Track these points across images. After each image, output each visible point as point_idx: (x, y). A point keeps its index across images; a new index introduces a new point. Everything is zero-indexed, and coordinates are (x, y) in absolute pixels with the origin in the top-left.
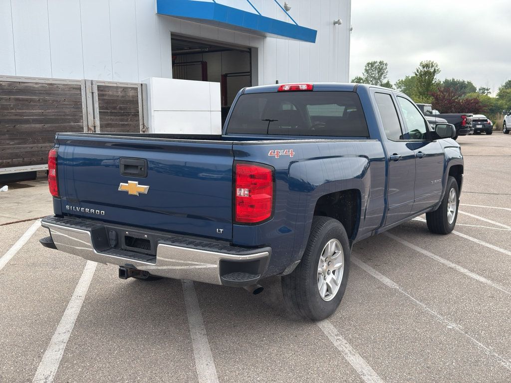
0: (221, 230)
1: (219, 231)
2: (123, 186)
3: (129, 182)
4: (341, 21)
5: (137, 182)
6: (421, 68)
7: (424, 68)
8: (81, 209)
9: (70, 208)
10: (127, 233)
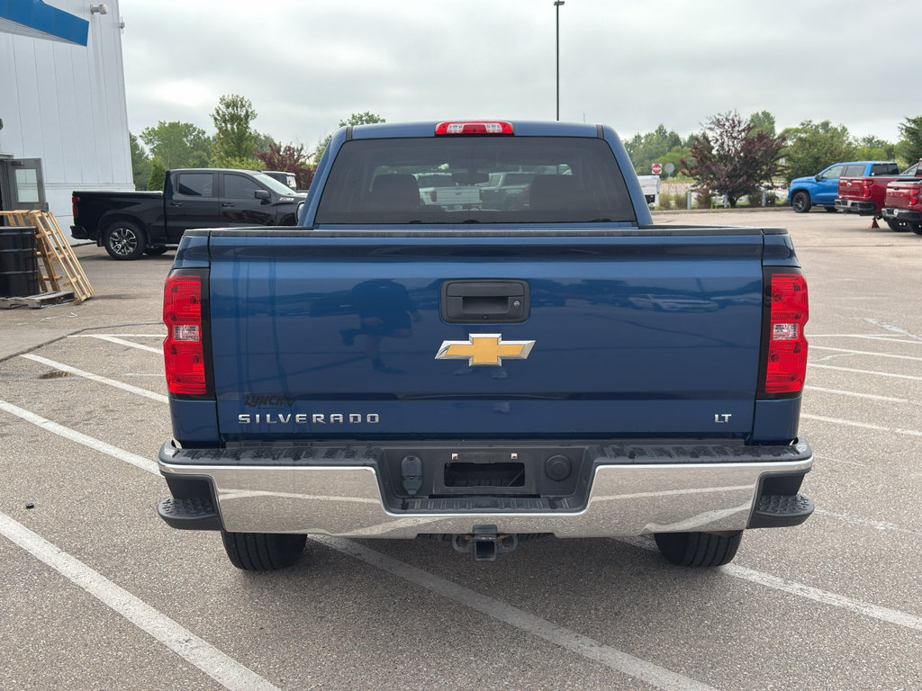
0: (727, 416)
1: (721, 418)
2: (451, 348)
3: (472, 335)
4: (106, 7)
5: (498, 335)
6: (223, 108)
7: (228, 107)
8: (293, 418)
9: (253, 419)
10: (454, 455)
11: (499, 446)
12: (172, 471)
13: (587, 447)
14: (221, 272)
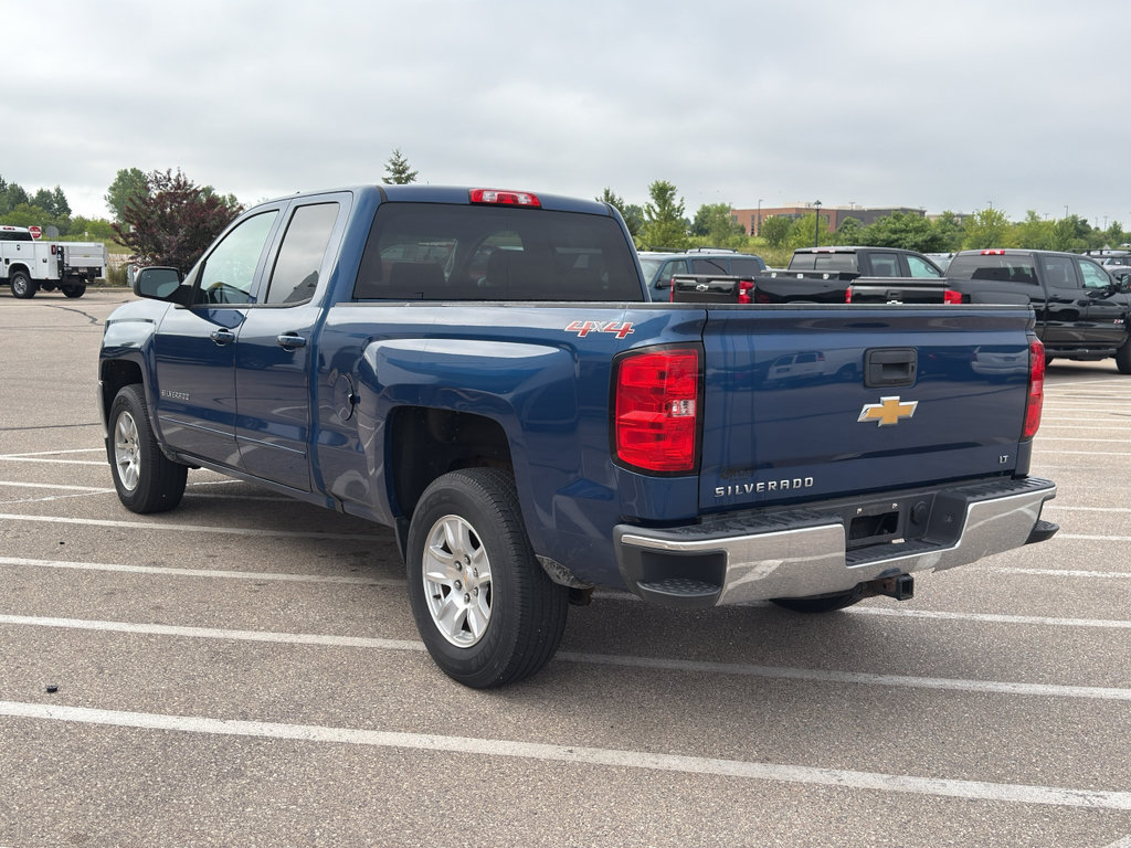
0: (1006, 457)
1: (1003, 459)
2: (868, 411)
3: (882, 398)
5: (898, 398)
8: (755, 487)
9: (726, 490)
10: (860, 510)
11: (885, 498)
12: (666, 547)
13: (935, 492)
14: (713, 343)
